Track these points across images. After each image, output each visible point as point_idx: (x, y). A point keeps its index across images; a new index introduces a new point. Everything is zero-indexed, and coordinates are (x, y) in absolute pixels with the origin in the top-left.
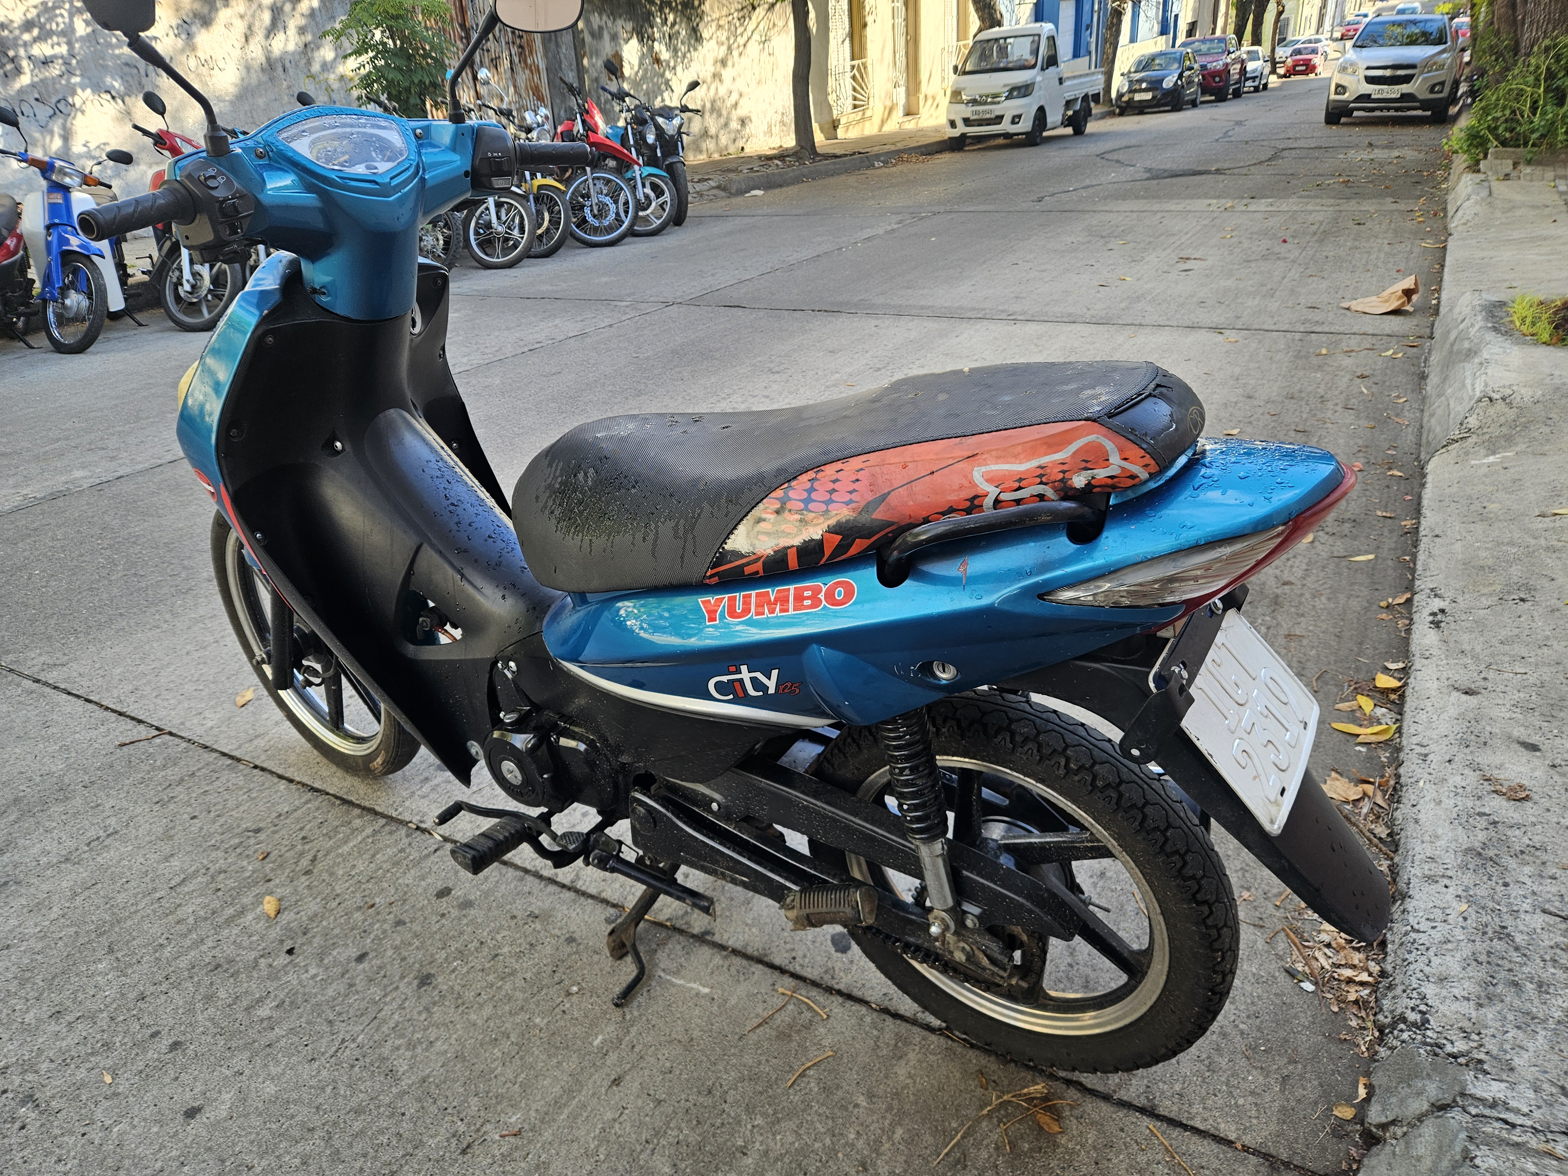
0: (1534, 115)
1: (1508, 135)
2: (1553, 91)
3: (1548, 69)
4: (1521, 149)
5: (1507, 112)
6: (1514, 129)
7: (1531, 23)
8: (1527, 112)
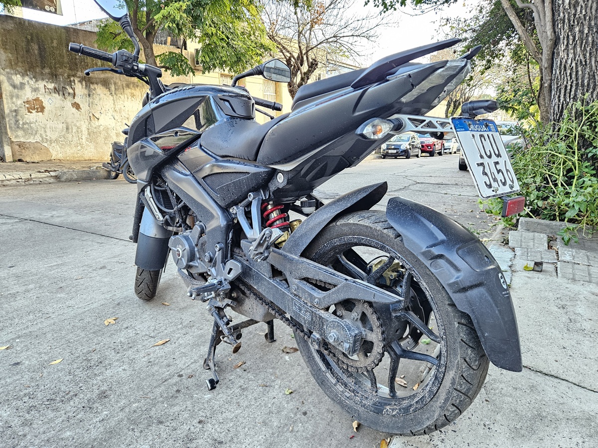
0: (570, 184)
1: (540, 203)
2: (588, 159)
3: (581, 136)
4: (557, 223)
5: (538, 179)
6: (547, 198)
7: (559, 89)
8: (561, 180)
